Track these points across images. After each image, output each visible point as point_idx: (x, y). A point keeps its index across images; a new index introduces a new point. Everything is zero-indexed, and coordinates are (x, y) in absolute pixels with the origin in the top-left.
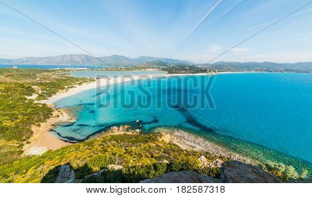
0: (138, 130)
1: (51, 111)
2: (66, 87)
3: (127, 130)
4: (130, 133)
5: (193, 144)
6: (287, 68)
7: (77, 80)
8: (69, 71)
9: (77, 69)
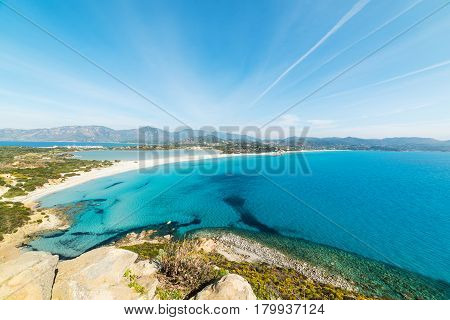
0: (168, 237)
1: (28, 214)
2: (63, 175)
3: (152, 237)
4: (155, 241)
5: (246, 253)
6: (374, 145)
7: (83, 163)
8: (73, 150)
9: (87, 147)
